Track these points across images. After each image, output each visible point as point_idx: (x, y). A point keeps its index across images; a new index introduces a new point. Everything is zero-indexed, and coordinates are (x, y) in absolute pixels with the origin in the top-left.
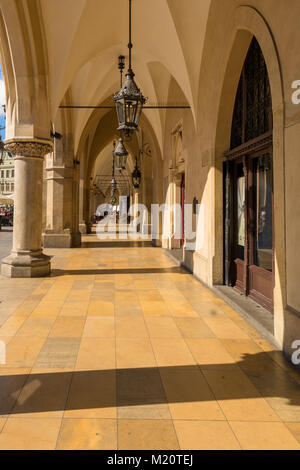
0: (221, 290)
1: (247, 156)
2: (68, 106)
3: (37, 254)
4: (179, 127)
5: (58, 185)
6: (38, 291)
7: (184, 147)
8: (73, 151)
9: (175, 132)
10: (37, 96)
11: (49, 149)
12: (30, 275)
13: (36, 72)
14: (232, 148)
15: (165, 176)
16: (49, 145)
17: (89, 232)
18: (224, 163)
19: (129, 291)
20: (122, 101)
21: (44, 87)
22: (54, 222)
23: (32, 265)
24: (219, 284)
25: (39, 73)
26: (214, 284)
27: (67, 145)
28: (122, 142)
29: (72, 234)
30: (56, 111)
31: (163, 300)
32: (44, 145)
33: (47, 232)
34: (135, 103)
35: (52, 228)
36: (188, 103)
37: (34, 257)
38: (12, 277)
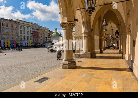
3: (71, 61)
4: (129, 11)
5: (86, 38)
8: (91, 26)
12: (68, 68)
23: (69, 64)
28: (105, 20)
29: (91, 54)
32: (71, 24)
37: (70, 62)
38: (63, 68)
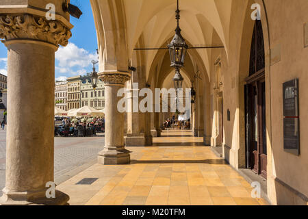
0: (243, 171)
1: (258, 81)
2: (141, 49)
3: (120, 149)
4: (219, 59)
6: (122, 172)
7: (222, 74)
8: (145, 78)
9: (217, 63)
10: (119, 43)
11: (128, 78)
12: (116, 163)
13: (118, 27)
14: (250, 75)
15: (211, 94)
16: (127, 76)
17: (159, 135)
18: (245, 86)
19: (182, 172)
20: (173, 47)
21: (123, 36)
22: (133, 129)
23: (118, 154)
24: (242, 167)
25: (120, 27)
26: (239, 167)
27: (141, 74)
29: (146, 136)
30: (132, 52)
31: (203, 177)
32: (124, 75)
33: (128, 135)
34: (181, 48)
35: (131, 132)
36: (222, 44)
37: (119, 151)
38: (105, 164)
